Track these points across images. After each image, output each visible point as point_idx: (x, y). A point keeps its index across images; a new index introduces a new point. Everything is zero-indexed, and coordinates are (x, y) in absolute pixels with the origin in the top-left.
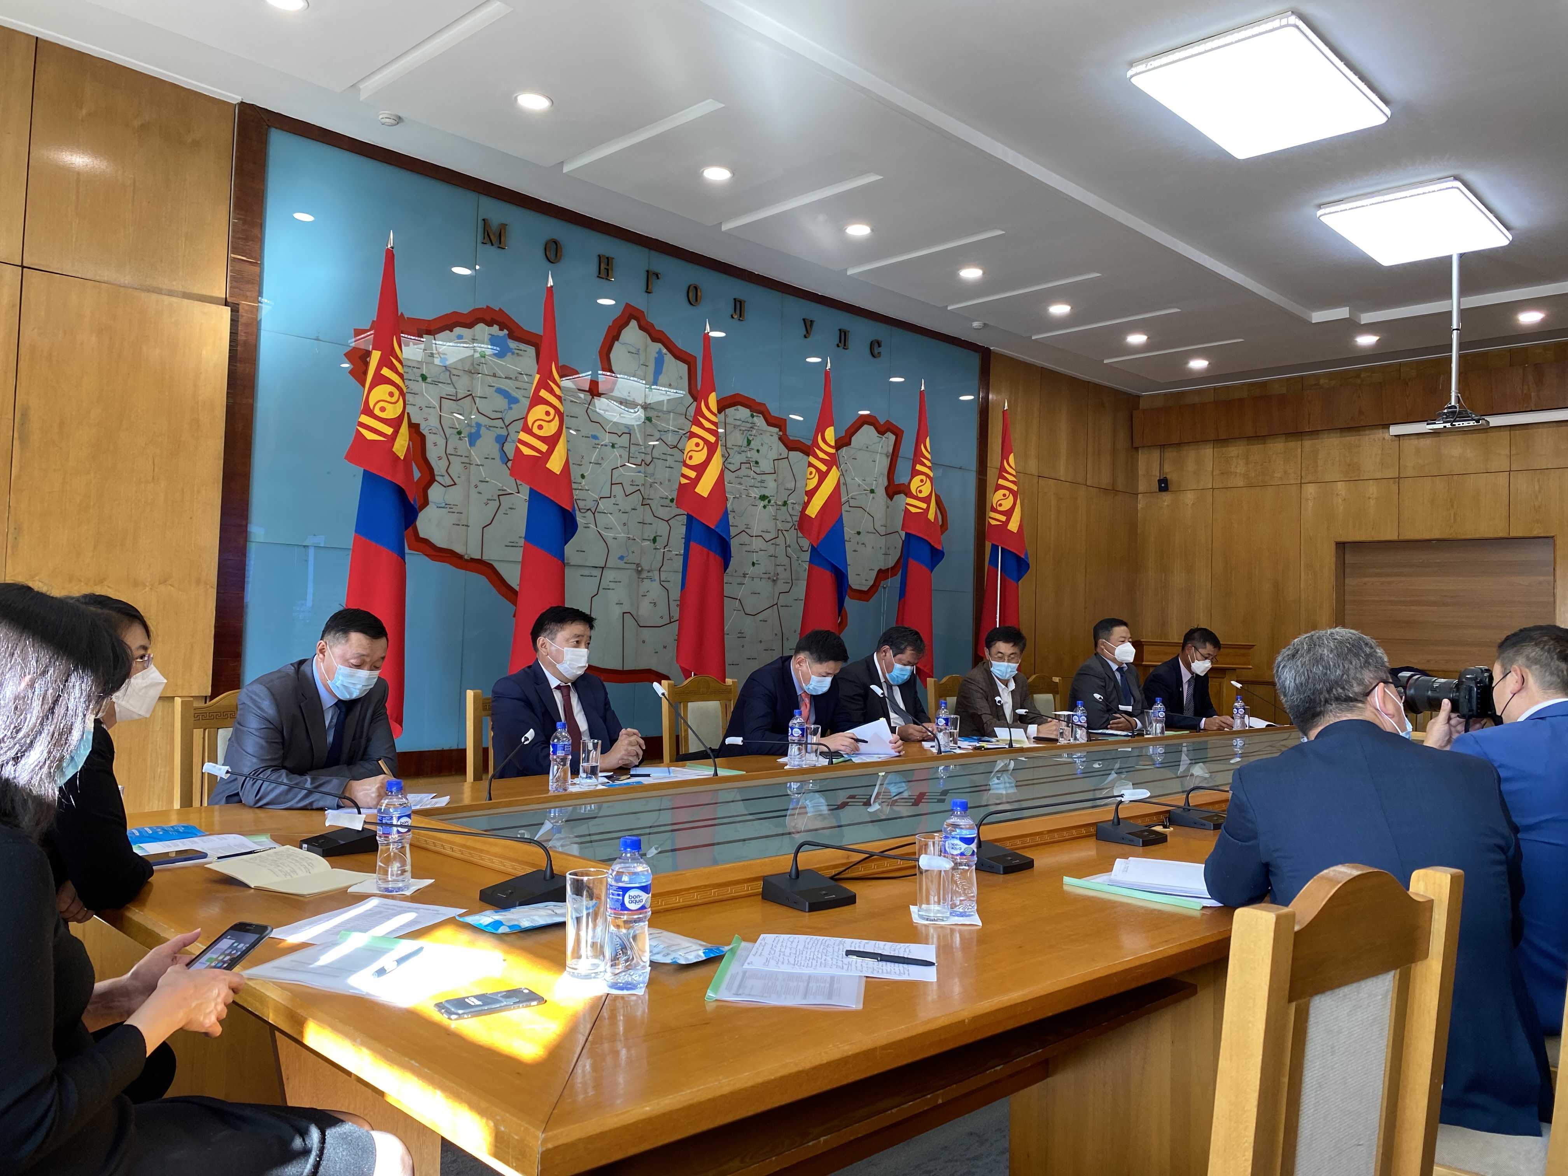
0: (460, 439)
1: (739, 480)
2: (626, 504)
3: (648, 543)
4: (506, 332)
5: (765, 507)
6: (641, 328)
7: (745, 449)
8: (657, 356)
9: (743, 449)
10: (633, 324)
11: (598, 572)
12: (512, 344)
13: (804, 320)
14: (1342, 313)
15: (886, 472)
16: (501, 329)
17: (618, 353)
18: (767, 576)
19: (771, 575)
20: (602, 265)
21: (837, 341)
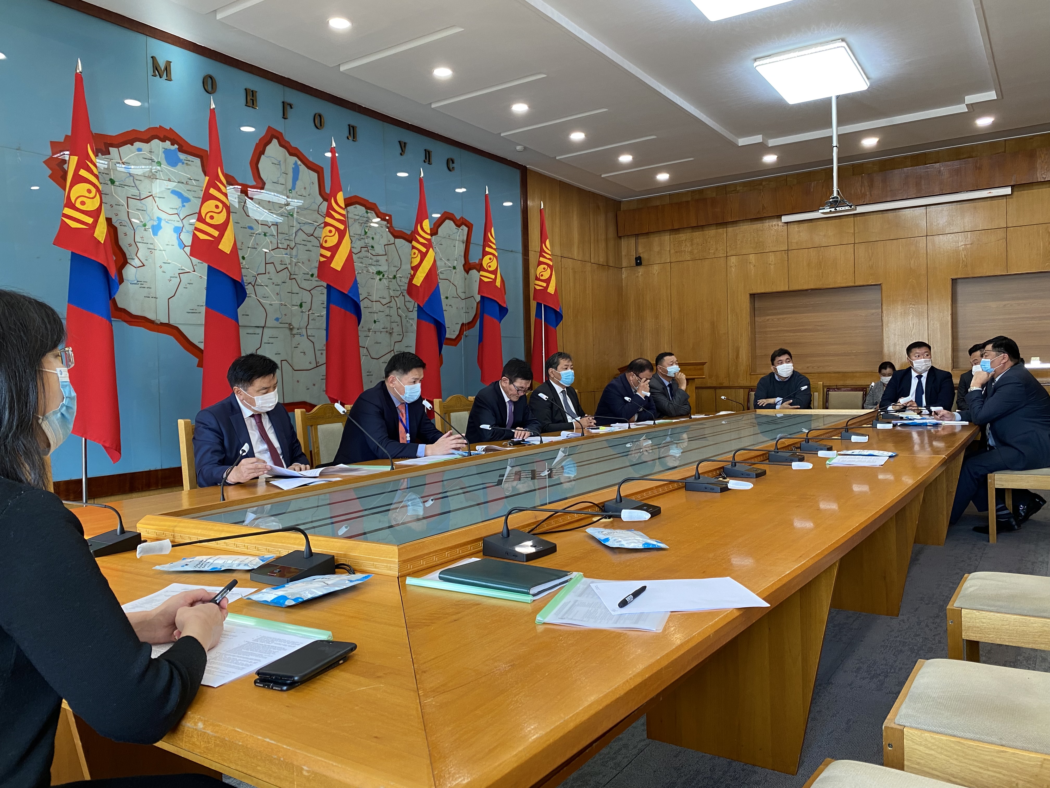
0: (145, 230)
1: (361, 260)
2: (278, 279)
3: (296, 307)
4: (176, 146)
5: (380, 280)
6: (281, 145)
7: (364, 237)
8: (294, 166)
9: (362, 237)
10: (275, 141)
11: (259, 331)
12: (182, 156)
13: (399, 142)
14: (758, 139)
15: (463, 254)
16: (172, 144)
17: (264, 165)
18: (385, 330)
19: (388, 330)
20: (248, 97)
21: (424, 158)
